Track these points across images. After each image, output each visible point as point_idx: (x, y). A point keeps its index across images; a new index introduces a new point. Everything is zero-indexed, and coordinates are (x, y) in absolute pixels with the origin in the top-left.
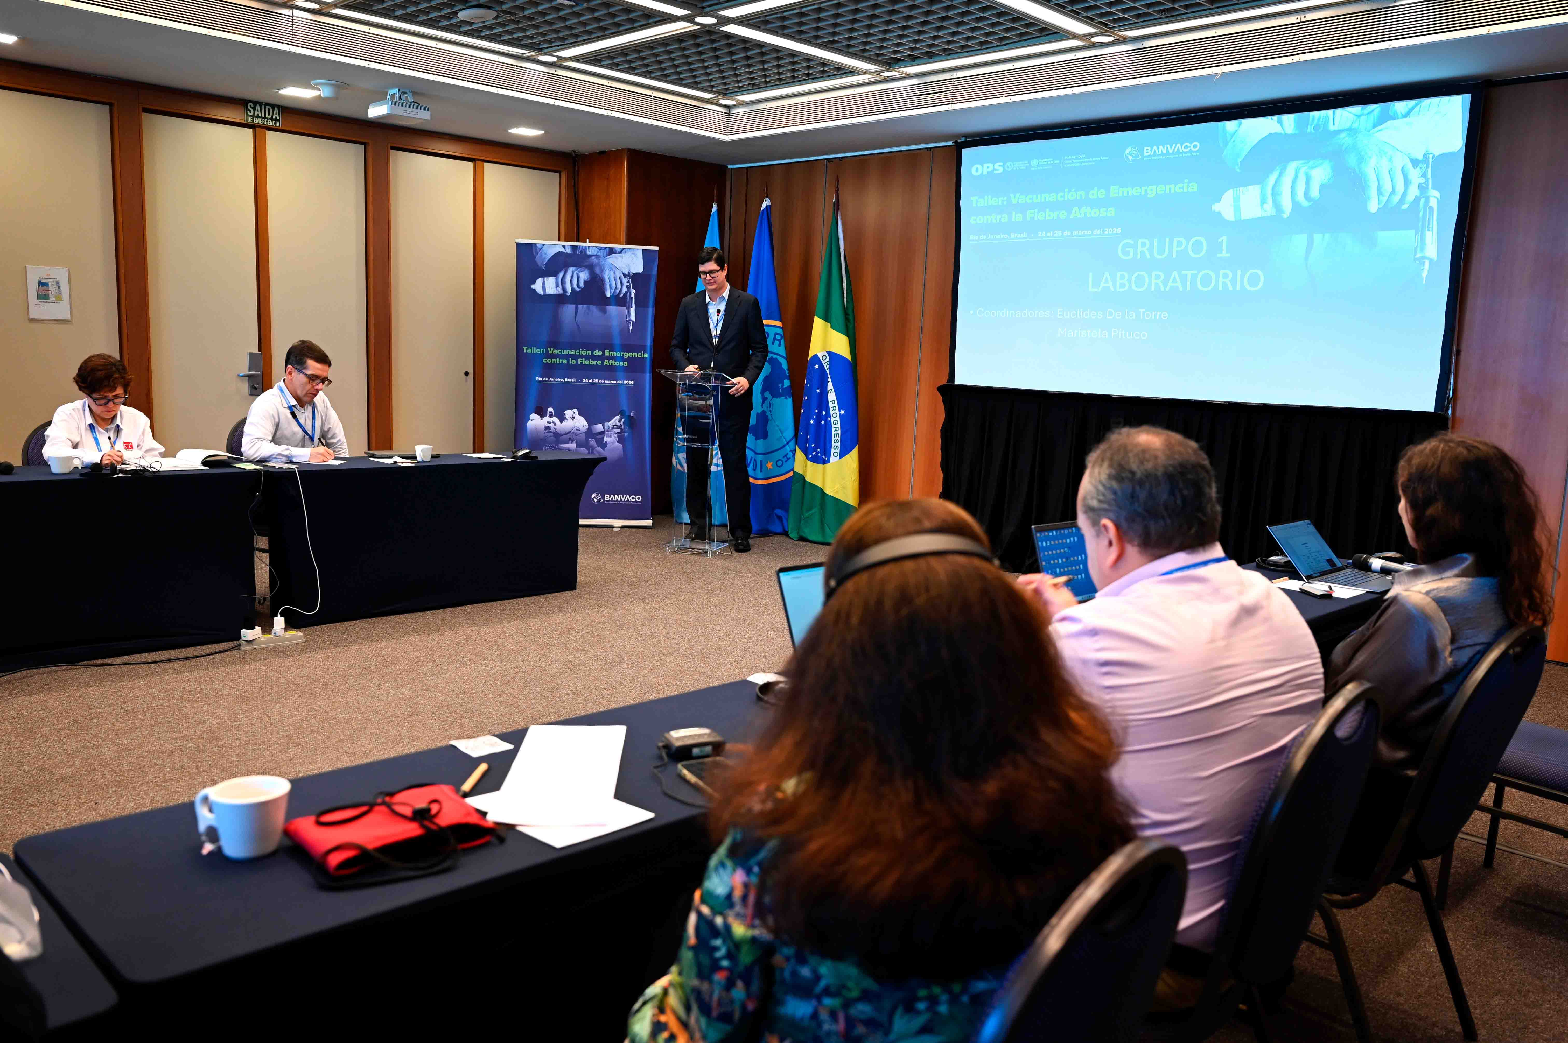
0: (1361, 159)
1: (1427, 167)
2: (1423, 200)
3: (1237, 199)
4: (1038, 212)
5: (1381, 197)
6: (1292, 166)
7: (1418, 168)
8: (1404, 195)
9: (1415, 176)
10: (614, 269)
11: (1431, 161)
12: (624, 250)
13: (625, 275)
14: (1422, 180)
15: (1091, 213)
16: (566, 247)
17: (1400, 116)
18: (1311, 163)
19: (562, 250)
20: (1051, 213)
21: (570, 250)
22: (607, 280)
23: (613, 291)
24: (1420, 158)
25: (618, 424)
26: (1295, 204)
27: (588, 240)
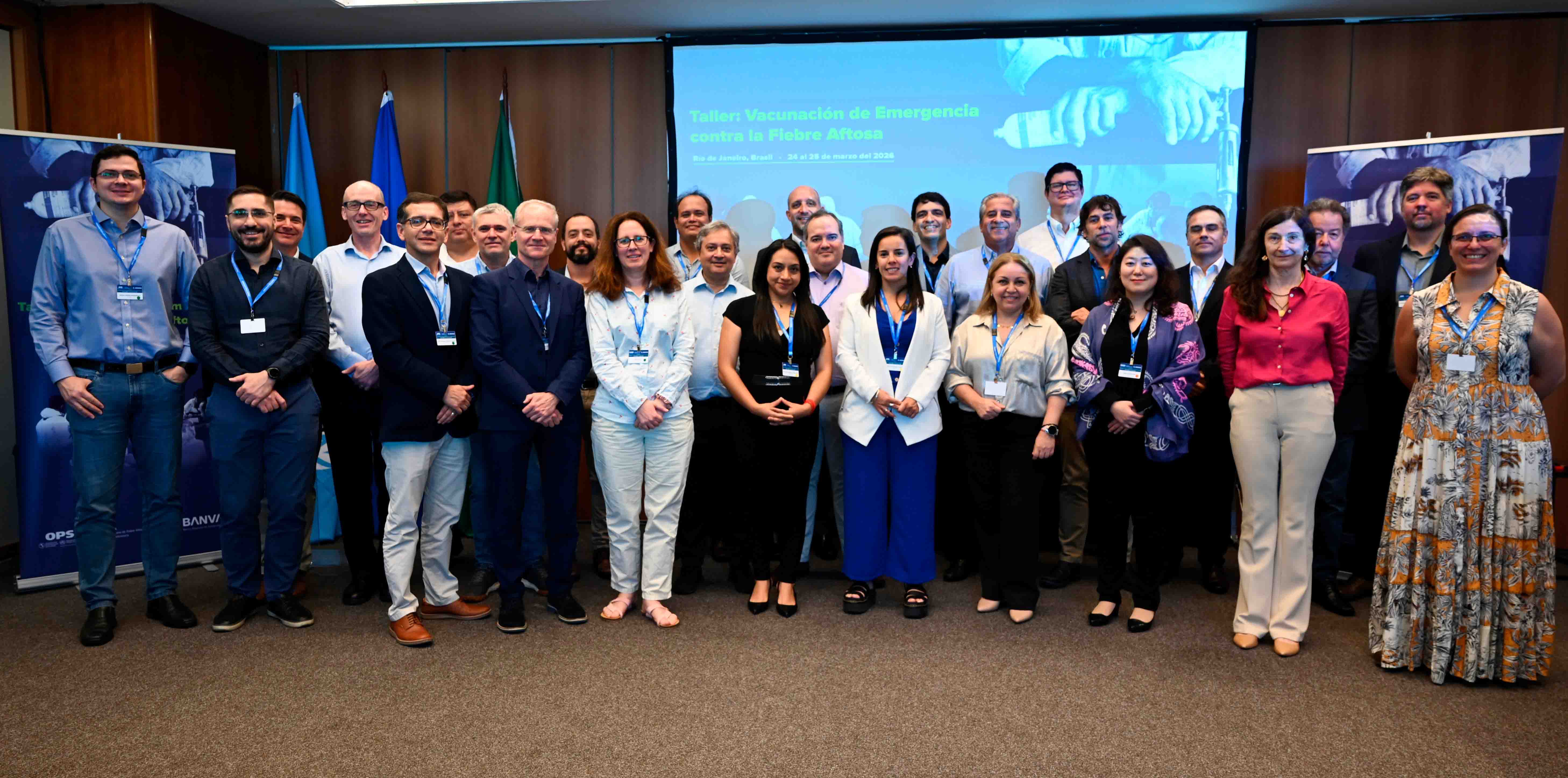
0: (1157, 89)
1: (1225, 101)
2: (1222, 135)
3: (1022, 126)
4: (784, 132)
5: (1180, 130)
6: (1083, 94)
7: (1216, 102)
8: (1203, 128)
9: (1213, 108)
10: (167, 180)
11: (1227, 94)
12: (182, 153)
13: (186, 190)
14: (1221, 114)
15: (852, 135)
16: (84, 144)
17: (1194, 47)
18: (1103, 90)
19: (77, 148)
20: (802, 133)
21: (90, 148)
22: (158, 197)
23: (169, 213)
24: (1217, 91)
25: (194, 410)
26: (1089, 134)
27: (119, 135)
